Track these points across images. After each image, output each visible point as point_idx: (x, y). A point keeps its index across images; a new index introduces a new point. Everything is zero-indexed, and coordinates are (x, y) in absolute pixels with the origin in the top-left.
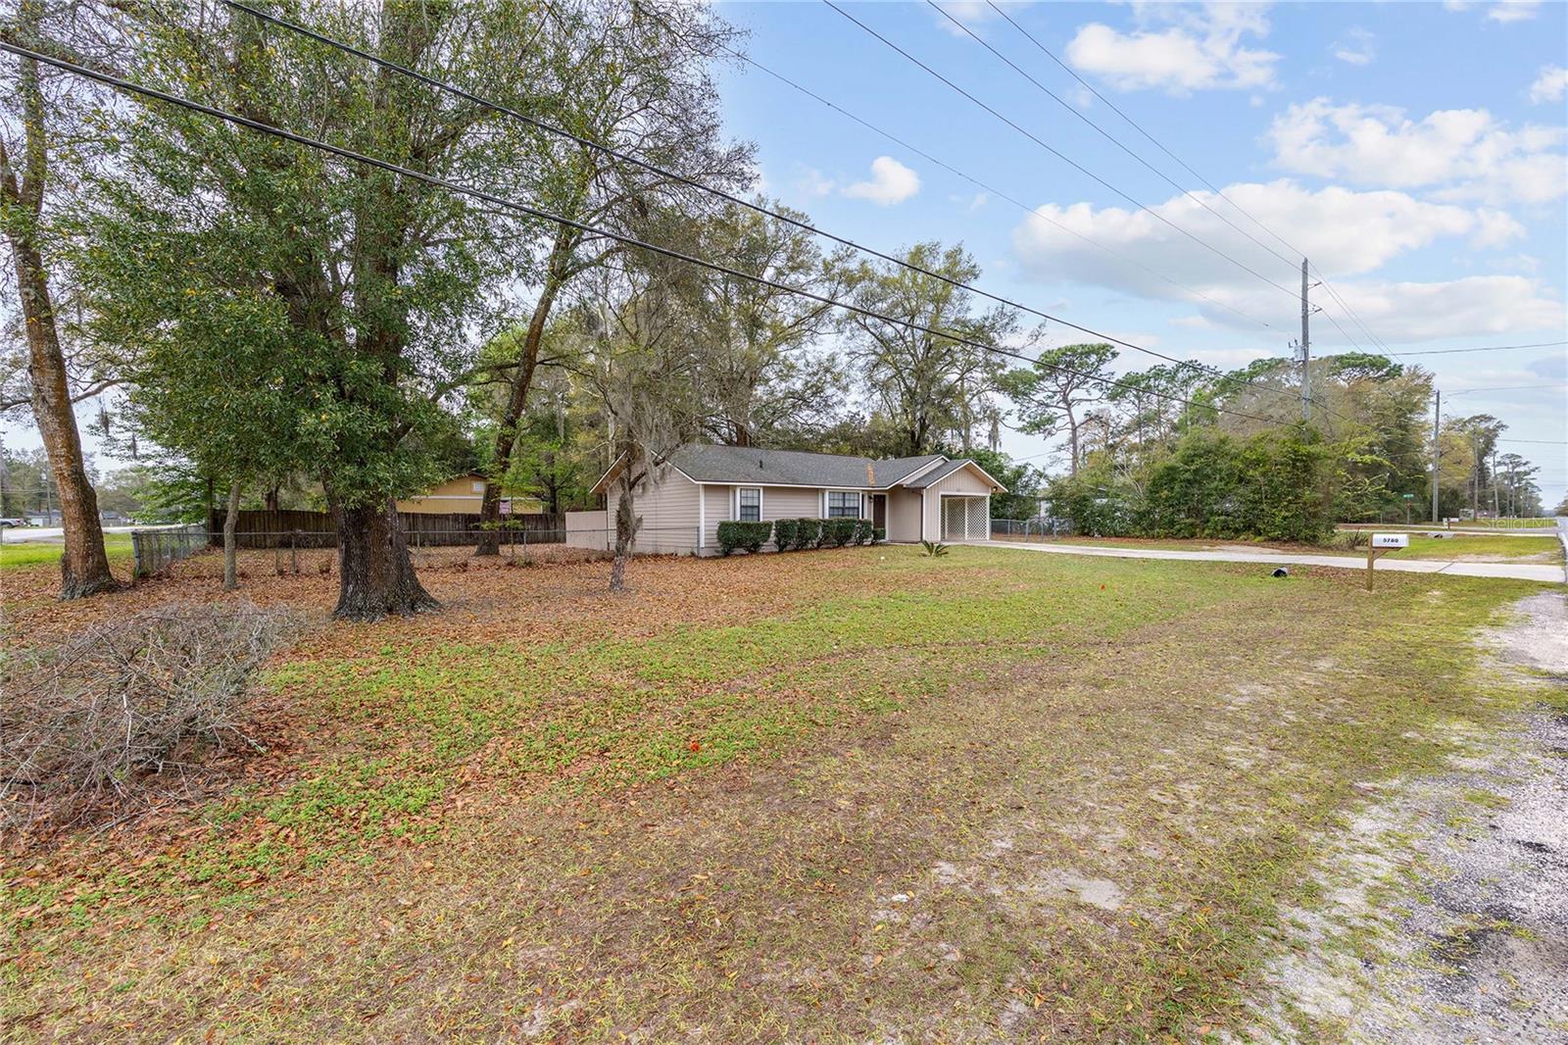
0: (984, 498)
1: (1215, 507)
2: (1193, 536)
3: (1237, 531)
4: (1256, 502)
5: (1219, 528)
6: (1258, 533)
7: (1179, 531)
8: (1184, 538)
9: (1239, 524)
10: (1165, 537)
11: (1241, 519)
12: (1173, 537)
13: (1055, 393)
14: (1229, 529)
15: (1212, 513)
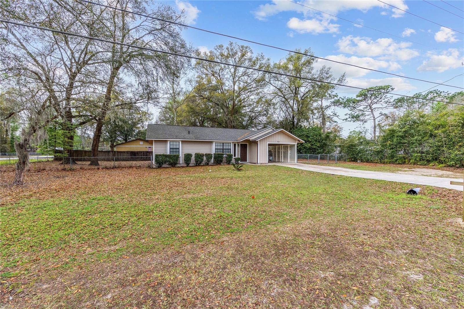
0: (294, 145)
1: (416, 149)
2: (404, 163)
3: (429, 161)
4: (439, 146)
5: (418, 159)
6: (441, 162)
7: (396, 160)
8: (399, 164)
9: (429, 157)
10: (389, 163)
11: (431, 155)
12: (393, 163)
13: (367, 106)
14: (423, 160)
15: (413, 152)
